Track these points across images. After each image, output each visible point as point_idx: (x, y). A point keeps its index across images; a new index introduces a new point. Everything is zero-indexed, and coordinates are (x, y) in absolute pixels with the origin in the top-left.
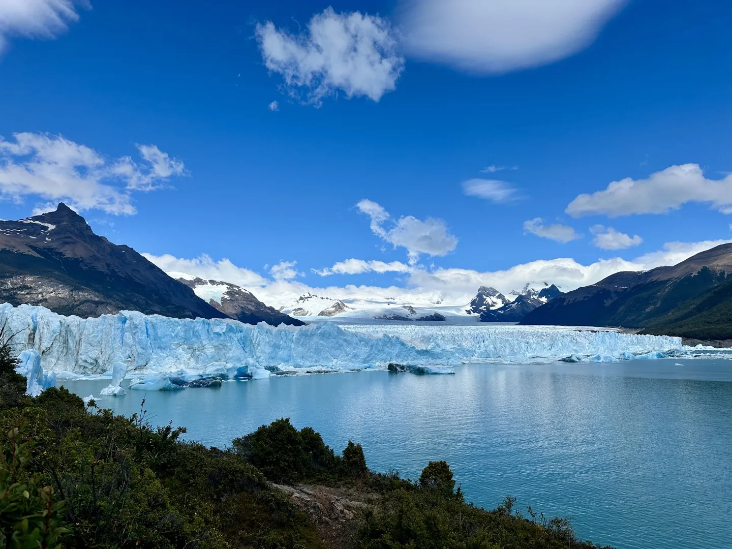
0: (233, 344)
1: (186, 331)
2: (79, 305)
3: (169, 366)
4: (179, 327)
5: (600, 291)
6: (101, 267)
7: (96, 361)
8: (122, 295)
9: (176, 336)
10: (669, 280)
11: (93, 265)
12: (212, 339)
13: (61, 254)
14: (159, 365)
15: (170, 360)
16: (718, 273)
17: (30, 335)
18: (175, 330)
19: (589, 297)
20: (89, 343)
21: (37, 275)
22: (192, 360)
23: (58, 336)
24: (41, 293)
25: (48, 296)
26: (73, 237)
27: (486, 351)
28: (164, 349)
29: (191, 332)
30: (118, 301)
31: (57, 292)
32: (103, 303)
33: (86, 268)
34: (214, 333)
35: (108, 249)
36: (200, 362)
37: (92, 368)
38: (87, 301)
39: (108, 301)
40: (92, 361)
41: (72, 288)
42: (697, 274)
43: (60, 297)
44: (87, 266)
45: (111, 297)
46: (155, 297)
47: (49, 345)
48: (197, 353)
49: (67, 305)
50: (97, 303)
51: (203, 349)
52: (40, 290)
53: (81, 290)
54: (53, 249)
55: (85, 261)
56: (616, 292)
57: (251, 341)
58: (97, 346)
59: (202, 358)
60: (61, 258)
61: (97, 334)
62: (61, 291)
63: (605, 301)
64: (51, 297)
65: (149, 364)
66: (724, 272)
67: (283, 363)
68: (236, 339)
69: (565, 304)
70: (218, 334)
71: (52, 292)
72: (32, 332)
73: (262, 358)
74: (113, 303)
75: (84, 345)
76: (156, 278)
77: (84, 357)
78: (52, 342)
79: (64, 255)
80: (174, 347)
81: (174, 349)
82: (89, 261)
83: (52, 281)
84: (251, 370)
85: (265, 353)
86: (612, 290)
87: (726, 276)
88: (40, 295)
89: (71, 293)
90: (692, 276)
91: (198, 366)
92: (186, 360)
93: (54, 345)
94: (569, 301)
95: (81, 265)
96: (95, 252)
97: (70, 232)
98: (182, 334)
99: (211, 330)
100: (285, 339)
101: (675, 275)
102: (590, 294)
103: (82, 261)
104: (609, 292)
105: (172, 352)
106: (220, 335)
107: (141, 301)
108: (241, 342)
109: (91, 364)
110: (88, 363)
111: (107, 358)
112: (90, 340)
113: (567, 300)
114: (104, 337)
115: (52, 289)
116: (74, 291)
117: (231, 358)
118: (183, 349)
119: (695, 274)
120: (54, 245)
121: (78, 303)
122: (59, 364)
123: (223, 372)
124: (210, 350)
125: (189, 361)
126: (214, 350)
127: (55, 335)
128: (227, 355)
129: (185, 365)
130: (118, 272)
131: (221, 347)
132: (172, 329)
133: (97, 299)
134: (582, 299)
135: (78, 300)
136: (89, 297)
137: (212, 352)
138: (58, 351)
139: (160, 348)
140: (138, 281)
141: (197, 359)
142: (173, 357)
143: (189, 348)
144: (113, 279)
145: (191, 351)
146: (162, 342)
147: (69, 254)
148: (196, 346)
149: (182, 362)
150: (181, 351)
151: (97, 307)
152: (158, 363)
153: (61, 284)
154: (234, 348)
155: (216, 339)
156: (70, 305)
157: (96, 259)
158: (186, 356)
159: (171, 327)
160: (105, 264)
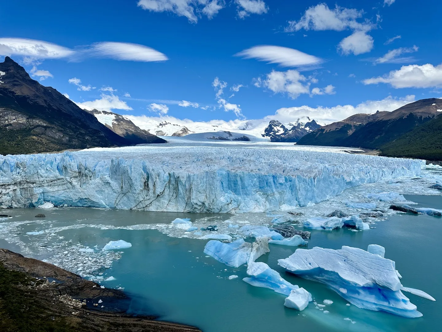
0: (287, 190)
1: (260, 182)
2: (34, 129)
3: (254, 207)
4: (255, 179)
5: (345, 125)
6: (41, 102)
7: (203, 203)
8: (59, 122)
9: (254, 185)
10: (390, 120)
11: (36, 101)
12: (278, 188)
13: (13, 93)
14: (247, 207)
15: (252, 204)
16: (419, 117)
17: (145, 183)
18: (253, 181)
19: (339, 128)
20: (198, 191)
21: (3, 108)
22: (267, 203)
23: (168, 184)
24: (7, 120)
25: (12, 122)
26: (20, 81)
28: (249, 195)
29: (265, 183)
30: (59, 126)
31: (18, 120)
32: (49, 127)
33: (32, 102)
34: (279, 184)
35: (43, 90)
36: (272, 204)
37: (200, 209)
38: (39, 126)
39: (52, 126)
40: (201, 204)
41: (27, 117)
42: (406, 117)
43: (20, 123)
44: (32, 101)
45: (54, 123)
46: (79, 124)
47: (162, 191)
48: (270, 198)
49: (26, 128)
50: (46, 128)
51: (273, 195)
52: (6, 118)
53: (34, 118)
54: (6, 89)
55: (30, 98)
56: (354, 126)
57: (296, 188)
58: (203, 193)
59: (273, 201)
60: (13, 96)
61: (203, 185)
62: (21, 119)
63: (348, 131)
64: (14, 123)
65: (240, 206)
66: (422, 116)
67: (310, 202)
68: (288, 186)
69: (324, 132)
70: (281, 184)
71: (14, 120)
72: (146, 180)
73: (301, 199)
74: (56, 128)
75: (194, 192)
76: (73, 109)
77: (195, 201)
78: (163, 188)
79: (16, 94)
80: (254, 193)
81: (254, 195)
82: (33, 98)
83: (14, 112)
85: (303, 195)
86: (352, 124)
87: (423, 119)
88: (7, 122)
89: (27, 120)
90: (404, 118)
91: (271, 207)
92: (263, 203)
93: (165, 191)
94: (327, 131)
95: (28, 100)
96: (36, 92)
97: (17, 77)
98: (258, 184)
99: (277, 181)
100: (310, 184)
101: (393, 117)
102: (340, 127)
103: (29, 98)
104: (351, 126)
105: (253, 196)
106: (282, 184)
107: (72, 126)
108: (291, 188)
109: (200, 206)
110: (198, 205)
111: (212, 201)
112: (199, 189)
113: (326, 130)
114: (208, 186)
115: (14, 117)
116: (29, 119)
117: (286, 200)
118: (260, 195)
119: (405, 117)
120: (7, 86)
121: (33, 127)
122: (170, 204)
124: (277, 196)
125: (265, 204)
126: (279, 195)
127: (165, 183)
128: (285, 198)
129: (263, 206)
130: (53, 106)
131: (282, 193)
132: (251, 180)
133: (45, 125)
134: (334, 130)
135: (33, 125)
136: (40, 123)
137: (279, 197)
138: (169, 195)
139: (246, 194)
140: (64, 112)
141: (270, 202)
142: (254, 201)
143: (264, 194)
144: (50, 110)
145: (266, 196)
146: (248, 190)
147: (18, 93)
148: (269, 193)
149: (261, 204)
150: (258, 196)
151: (46, 130)
152: (247, 205)
153: (20, 114)
154: (287, 193)
155: (280, 188)
156: (28, 129)
157: (38, 97)
158: (262, 200)
159: (250, 179)
160: (43, 100)
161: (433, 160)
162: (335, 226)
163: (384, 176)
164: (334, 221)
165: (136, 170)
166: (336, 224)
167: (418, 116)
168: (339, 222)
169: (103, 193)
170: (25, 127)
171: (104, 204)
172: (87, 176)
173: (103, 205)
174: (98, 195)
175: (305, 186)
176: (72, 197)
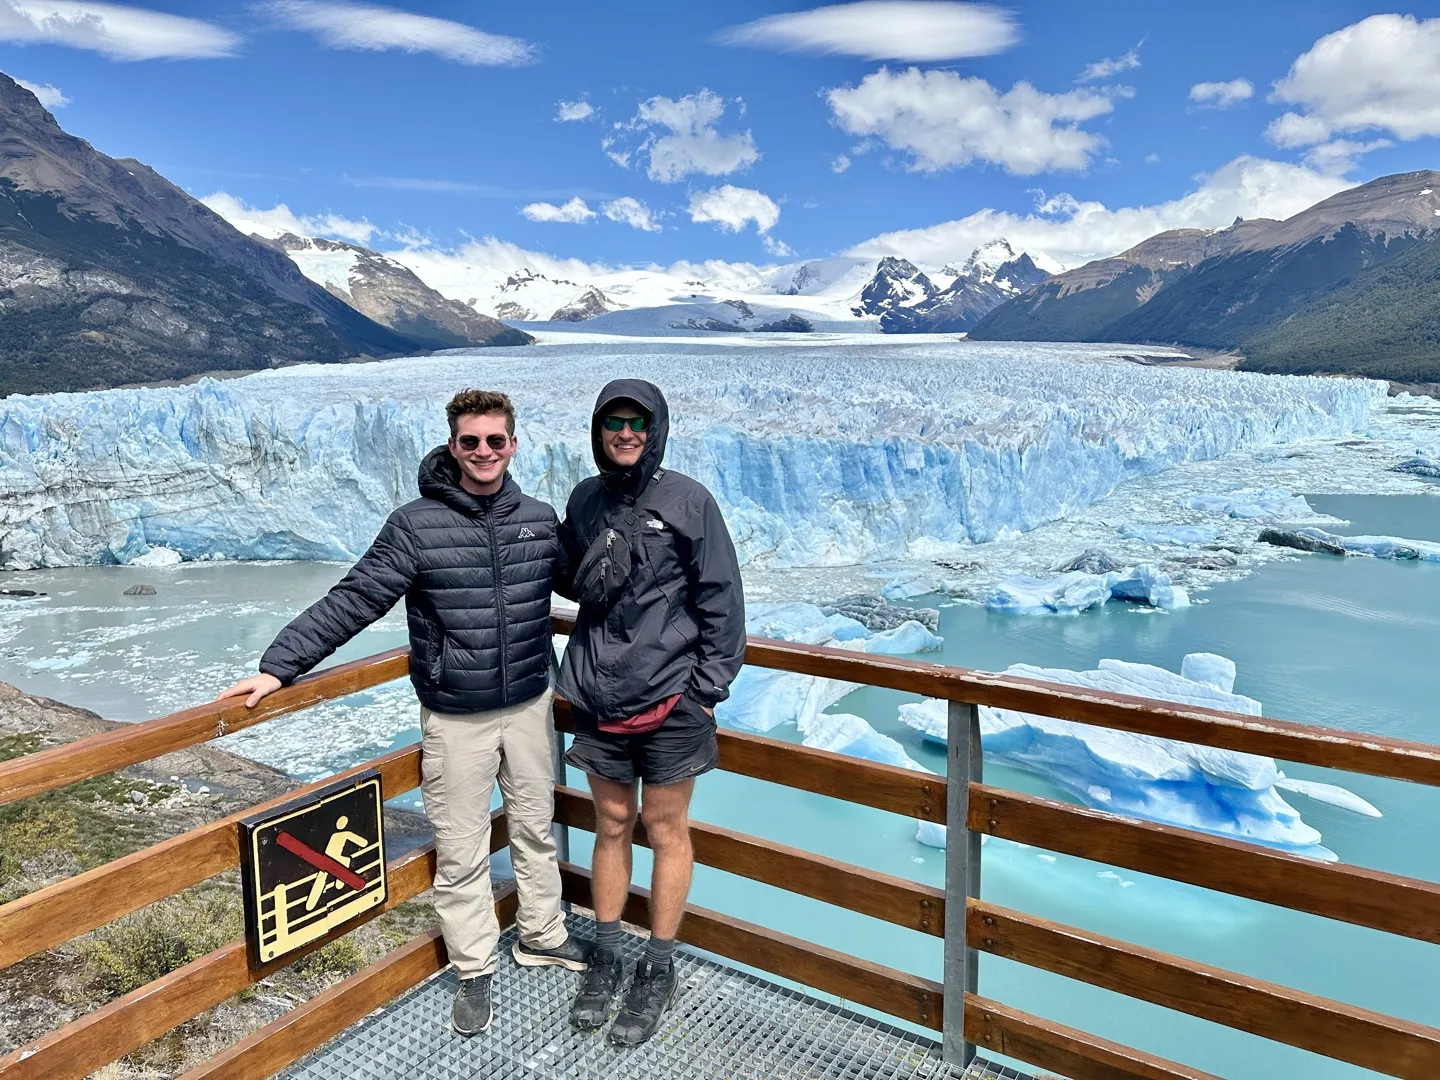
0: (931, 491)
1: (844, 467)
2: (88, 305)
3: (825, 549)
4: (830, 459)
5: (1128, 270)
6: (105, 214)
8: (173, 281)
9: (826, 478)
10: (1276, 249)
11: (87, 209)
12: (902, 484)
13: (7, 182)
14: (804, 548)
15: (820, 538)
16: (1373, 235)
18: (821, 465)
19: (1107, 281)
22: (867, 532)
25: (14, 285)
26: (26, 142)
28: (808, 510)
29: (862, 470)
30: (171, 293)
31: (32, 276)
32: (141, 299)
33: (73, 215)
34: (907, 471)
35: (106, 171)
36: (884, 538)
38: (104, 295)
39: (151, 296)
41: (65, 265)
42: (1332, 239)
43: (40, 286)
44: (74, 212)
45: (154, 286)
46: (241, 284)
48: (878, 517)
49: (63, 305)
50: (129, 300)
51: (888, 508)
53: (84, 269)
55: (68, 200)
56: (1160, 271)
57: (961, 483)
59: (887, 528)
60: (9, 193)
62: (42, 273)
63: (1138, 290)
64: (21, 285)
65: (781, 546)
66: (1384, 234)
67: (1006, 526)
68: (935, 480)
69: (1059, 296)
70: (912, 474)
71: (22, 276)
73: (978, 518)
74: (163, 300)
76: (214, 236)
79: (16, 186)
80: (824, 504)
81: (825, 510)
82: (76, 200)
83: (17, 250)
85: (984, 507)
86: (1152, 267)
87: (1386, 243)
89: (65, 276)
90: (1324, 241)
91: (880, 545)
92: (856, 534)
94: (1068, 291)
95: (61, 208)
96: (84, 177)
97: (17, 130)
98: (837, 474)
99: (900, 463)
100: (1007, 470)
101: (1289, 239)
102: (1111, 274)
103: (62, 199)
104: (1147, 272)
105: (822, 515)
106: (917, 473)
107: (216, 293)
108: (944, 486)
113: (1065, 287)
115: (20, 268)
116: (71, 273)
117: (928, 524)
118: (844, 509)
119: (1329, 237)
121: (85, 299)
124: (900, 511)
125: (861, 537)
126: (905, 510)
127: (538, 479)
128: (923, 517)
129: (856, 545)
130: (146, 224)
131: (916, 500)
132: (816, 463)
133: (125, 291)
134: (1093, 286)
135: (85, 294)
136: (107, 286)
137: (904, 515)
139: (800, 509)
140: (185, 245)
141: (876, 530)
142: (825, 529)
143: (856, 507)
144: (139, 241)
145: (862, 513)
146: (804, 495)
147: (25, 183)
148: (875, 504)
149: (848, 538)
150: (839, 513)
151: (129, 308)
152: (801, 543)
153: (38, 255)
154: (933, 502)
155: (908, 486)
156: (69, 304)
157: (92, 195)
158: (853, 525)
159: (812, 459)
160: (111, 207)
161: (1413, 381)
162: (1086, 602)
163: (1248, 438)
164: (1085, 586)
165: (438, 436)
167: (1371, 235)
168: (1098, 588)
169: (337, 514)
170: (58, 301)
172: (281, 460)
174: (321, 522)
175: (991, 477)
176: (237, 528)
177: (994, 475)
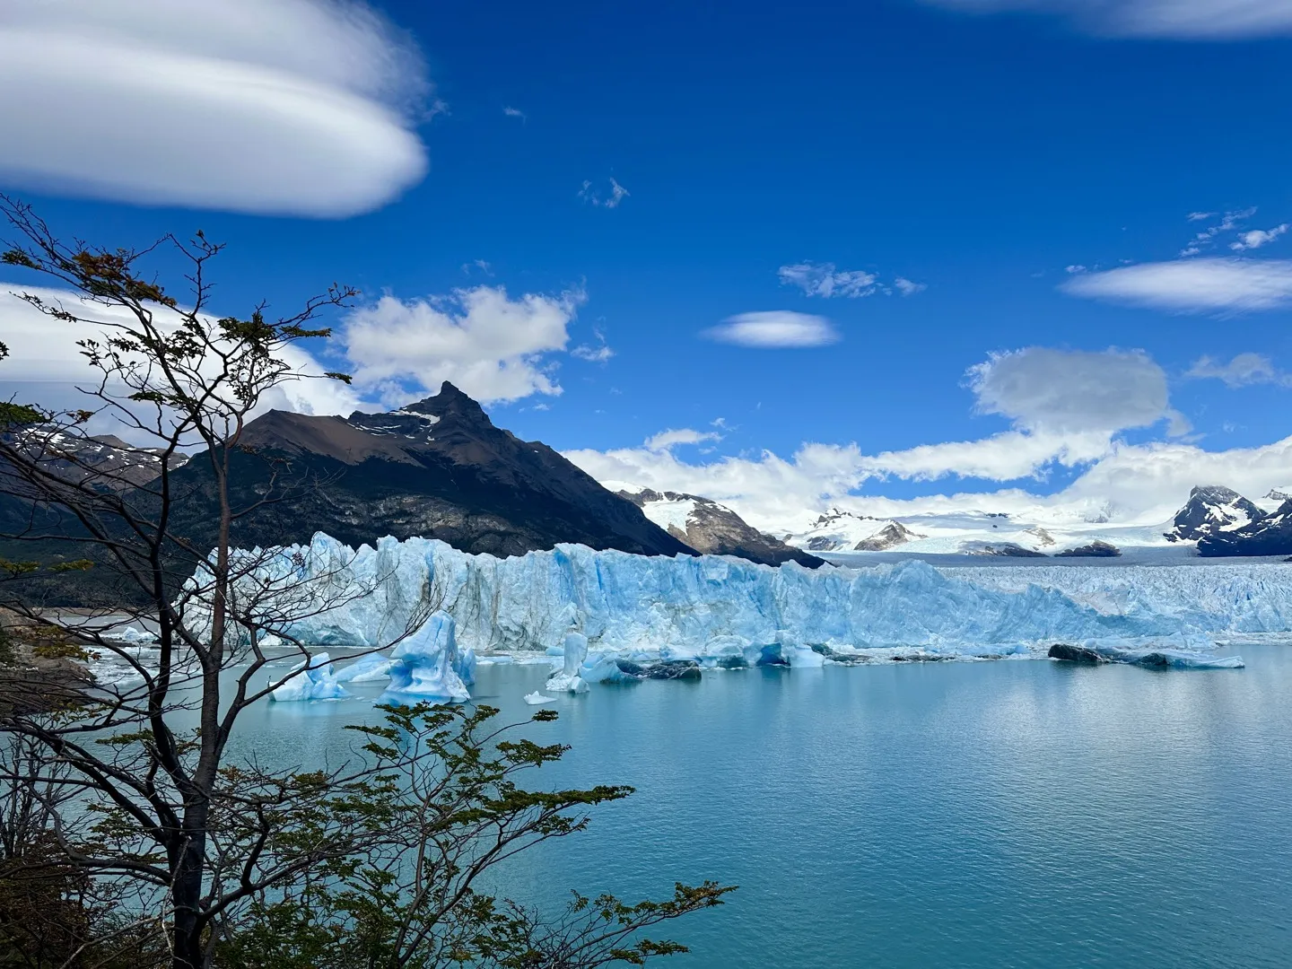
0: (741, 601)
1: (661, 578)
2: (477, 539)
3: (638, 638)
4: (650, 571)
6: (505, 477)
7: (524, 629)
8: (538, 521)
9: (646, 586)
11: (494, 475)
12: (706, 592)
13: (450, 460)
14: (622, 636)
15: (637, 630)
17: (424, 586)
18: (643, 575)
20: (512, 599)
21: (418, 494)
22: (674, 628)
23: (465, 588)
24: (425, 521)
25: (434, 526)
26: (465, 434)
27: (1256, 617)
28: (628, 609)
29: (671, 580)
30: (533, 530)
31: (446, 520)
32: (510, 534)
33: (485, 479)
34: (709, 582)
35: (515, 449)
36: (689, 633)
37: (517, 641)
38: (489, 532)
39: (518, 531)
40: (517, 629)
41: (466, 512)
43: (450, 527)
44: (486, 477)
45: (522, 524)
46: (586, 523)
47: (452, 603)
48: (682, 616)
49: (462, 539)
50: (502, 535)
51: (691, 609)
52: (423, 517)
53: (479, 514)
54: (437, 453)
55: (483, 469)
57: (772, 595)
58: (523, 603)
59: (691, 625)
60: (450, 467)
61: (523, 584)
62: (452, 517)
64: (439, 526)
65: (605, 634)
67: (833, 639)
68: (745, 592)
70: (714, 584)
71: (440, 520)
72: (427, 581)
74: (526, 534)
75: (504, 601)
76: (585, 492)
77: (504, 622)
78: (456, 597)
79: (454, 462)
80: (643, 605)
81: (644, 609)
82: (488, 469)
83: (439, 503)
84: (786, 652)
85: (799, 618)
88: (423, 525)
89: (466, 519)
91: (685, 639)
92: (664, 628)
93: (459, 602)
95: (477, 475)
96: (497, 454)
97: (462, 426)
98: (655, 582)
99: (704, 576)
100: (833, 593)
103: (479, 470)
105: (640, 613)
106: (719, 584)
107: (565, 529)
108: (755, 597)
109: (516, 633)
110: (511, 631)
111: (540, 623)
112: (513, 593)
114: (533, 588)
115: (439, 514)
116: (470, 517)
117: (738, 627)
118: (659, 609)
120: (440, 447)
121: (476, 535)
122: (468, 634)
123: (736, 655)
124: (703, 612)
125: (669, 631)
126: (709, 611)
127: (460, 586)
128: (733, 621)
130: (531, 484)
131: (722, 606)
132: (639, 573)
133: (502, 529)
135: (477, 531)
136: (491, 525)
137: (707, 616)
138: (466, 612)
139: (621, 606)
140: (558, 497)
141: (682, 627)
142: (643, 623)
143: (668, 608)
144: (524, 496)
145: (671, 612)
146: (624, 595)
147: (460, 460)
148: (680, 605)
149: (659, 631)
150: (654, 612)
151: (503, 540)
152: (620, 633)
153: (451, 506)
154: (743, 609)
155: (711, 593)
156: (466, 539)
157: (499, 465)
158: (663, 621)
159: (636, 571)
160: (511, 473)
162: (724, 655)
164: (723, 643)
166: (727, 650)
169: (362, 614)
170: (460, 536)
171: (362, 637)
172: (340, 580)
173: (361, 640)
174: (354, 619)
175: (806, 595)
177: (809, 593)
